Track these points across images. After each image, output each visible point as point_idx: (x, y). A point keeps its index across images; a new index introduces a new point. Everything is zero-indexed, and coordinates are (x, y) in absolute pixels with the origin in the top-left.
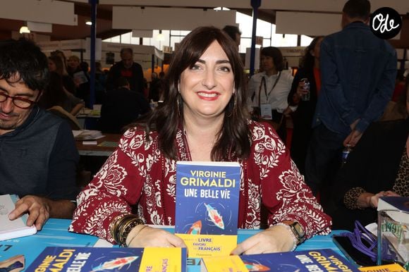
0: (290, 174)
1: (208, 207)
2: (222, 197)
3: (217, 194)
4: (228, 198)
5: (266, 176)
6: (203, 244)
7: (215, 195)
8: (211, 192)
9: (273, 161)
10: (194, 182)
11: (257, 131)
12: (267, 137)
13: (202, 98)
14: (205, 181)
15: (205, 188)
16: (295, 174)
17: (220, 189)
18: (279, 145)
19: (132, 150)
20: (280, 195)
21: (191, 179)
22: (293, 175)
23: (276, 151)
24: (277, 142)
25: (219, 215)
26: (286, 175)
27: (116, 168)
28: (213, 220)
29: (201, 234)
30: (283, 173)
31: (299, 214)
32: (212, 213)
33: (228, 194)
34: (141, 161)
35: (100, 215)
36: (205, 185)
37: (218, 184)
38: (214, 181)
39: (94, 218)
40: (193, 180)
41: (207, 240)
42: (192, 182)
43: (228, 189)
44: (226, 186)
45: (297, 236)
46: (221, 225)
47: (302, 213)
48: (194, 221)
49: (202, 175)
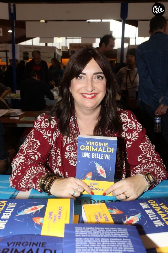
0: (146, 144)
1: (97, 164)
2: (105, 158)
3: (102, 156)
4: (109, 159)
5: (130, 146)
6: (93, 186)
7: (101, 157)
8: (98, 155)
9: (134, 137)
10: (88, 149)
11: (123, 116)
12: (129, 120)
13: (85, 97)
14: (95, 148)
15: (95, 152)
16: (149, 144)
17: (104, 153)
18: (138, 126)
19: (43, 129)
20: (140, 158)
21: (86, 146)
22: (148, 145)
23: (136, 129)
24: (136, 124)
25: (103, 170)
26: (144, 145)
27: (33, 141)
28: (99, 172)
29: (92, 180)
30: (142, 144)
31: (151, 169)
32: (99, 168)
33: (109, 157)
34: (50, 135)
35: (30, 175)
36: (95, 150)
37: (103, 150)
38: (100, 148)
39: (26, 176)
40: (87, 147)
41: (95, 184)
42: (87, 148)
43: (109, 153)
44: (108, 152)
45: (149, 182)
46: (104, 175)
47: (153, 168)
48: (88, 172)
49: (93, 144)
